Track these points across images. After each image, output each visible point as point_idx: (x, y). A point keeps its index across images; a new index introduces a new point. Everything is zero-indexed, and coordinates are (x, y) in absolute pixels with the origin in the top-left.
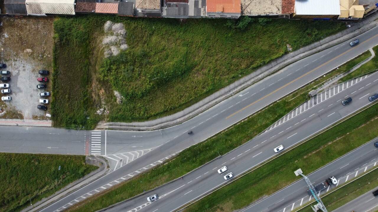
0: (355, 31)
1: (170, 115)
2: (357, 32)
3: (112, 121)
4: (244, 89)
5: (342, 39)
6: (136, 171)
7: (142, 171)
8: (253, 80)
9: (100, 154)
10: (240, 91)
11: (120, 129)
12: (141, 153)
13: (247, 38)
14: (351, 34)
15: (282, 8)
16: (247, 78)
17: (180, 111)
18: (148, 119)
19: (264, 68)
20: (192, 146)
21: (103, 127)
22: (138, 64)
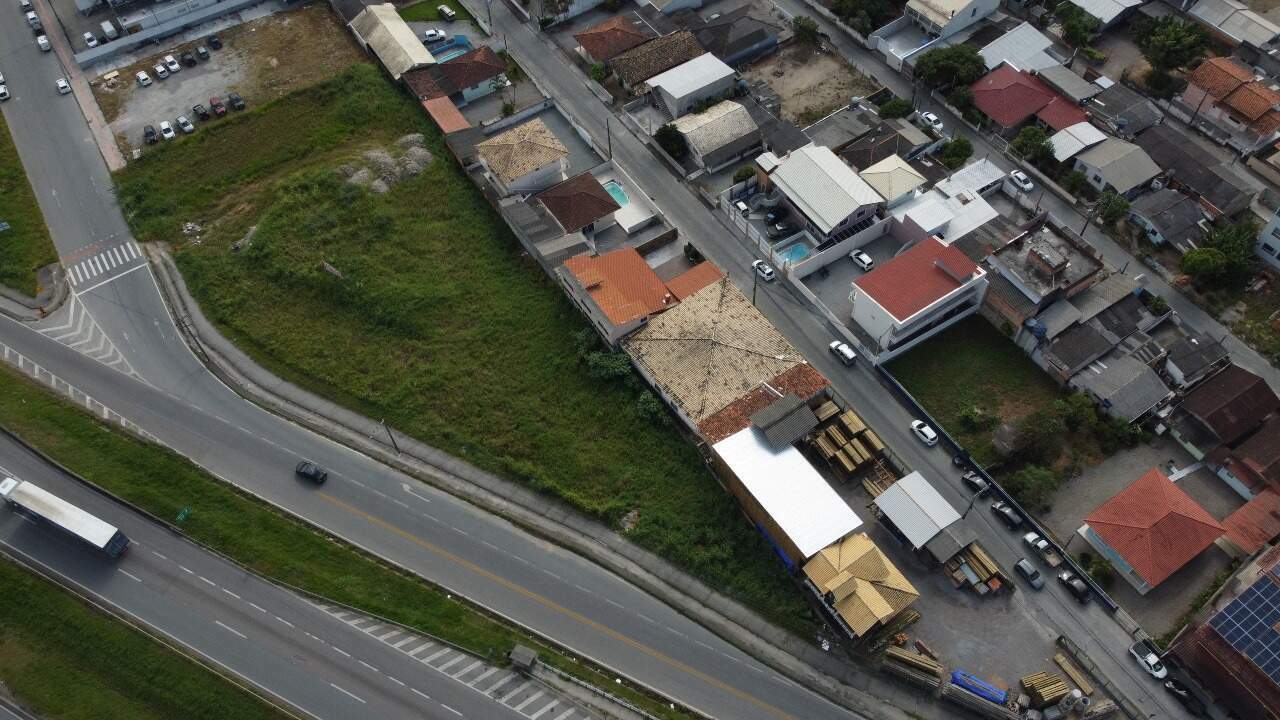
0: (826, 674)
1: (255, 361)
2: (827, 683)
3: (177, 262)
4: (430, 484)
5: (771, 651)
6: (53, 376)
7: (59, 388)
8: (471, 489)
9: (75, 283)
10: (417, 477)
11: (163, 287)
12: (115, 357)
13: (579, 405)
14: (807, 671)
15: (713, 416)
16: (467, 469)
17: (278, 376)
18: (220, 322)
19: (527, 497)
20: (188, 459)
21: (152, 254)
22: (351, 229)
